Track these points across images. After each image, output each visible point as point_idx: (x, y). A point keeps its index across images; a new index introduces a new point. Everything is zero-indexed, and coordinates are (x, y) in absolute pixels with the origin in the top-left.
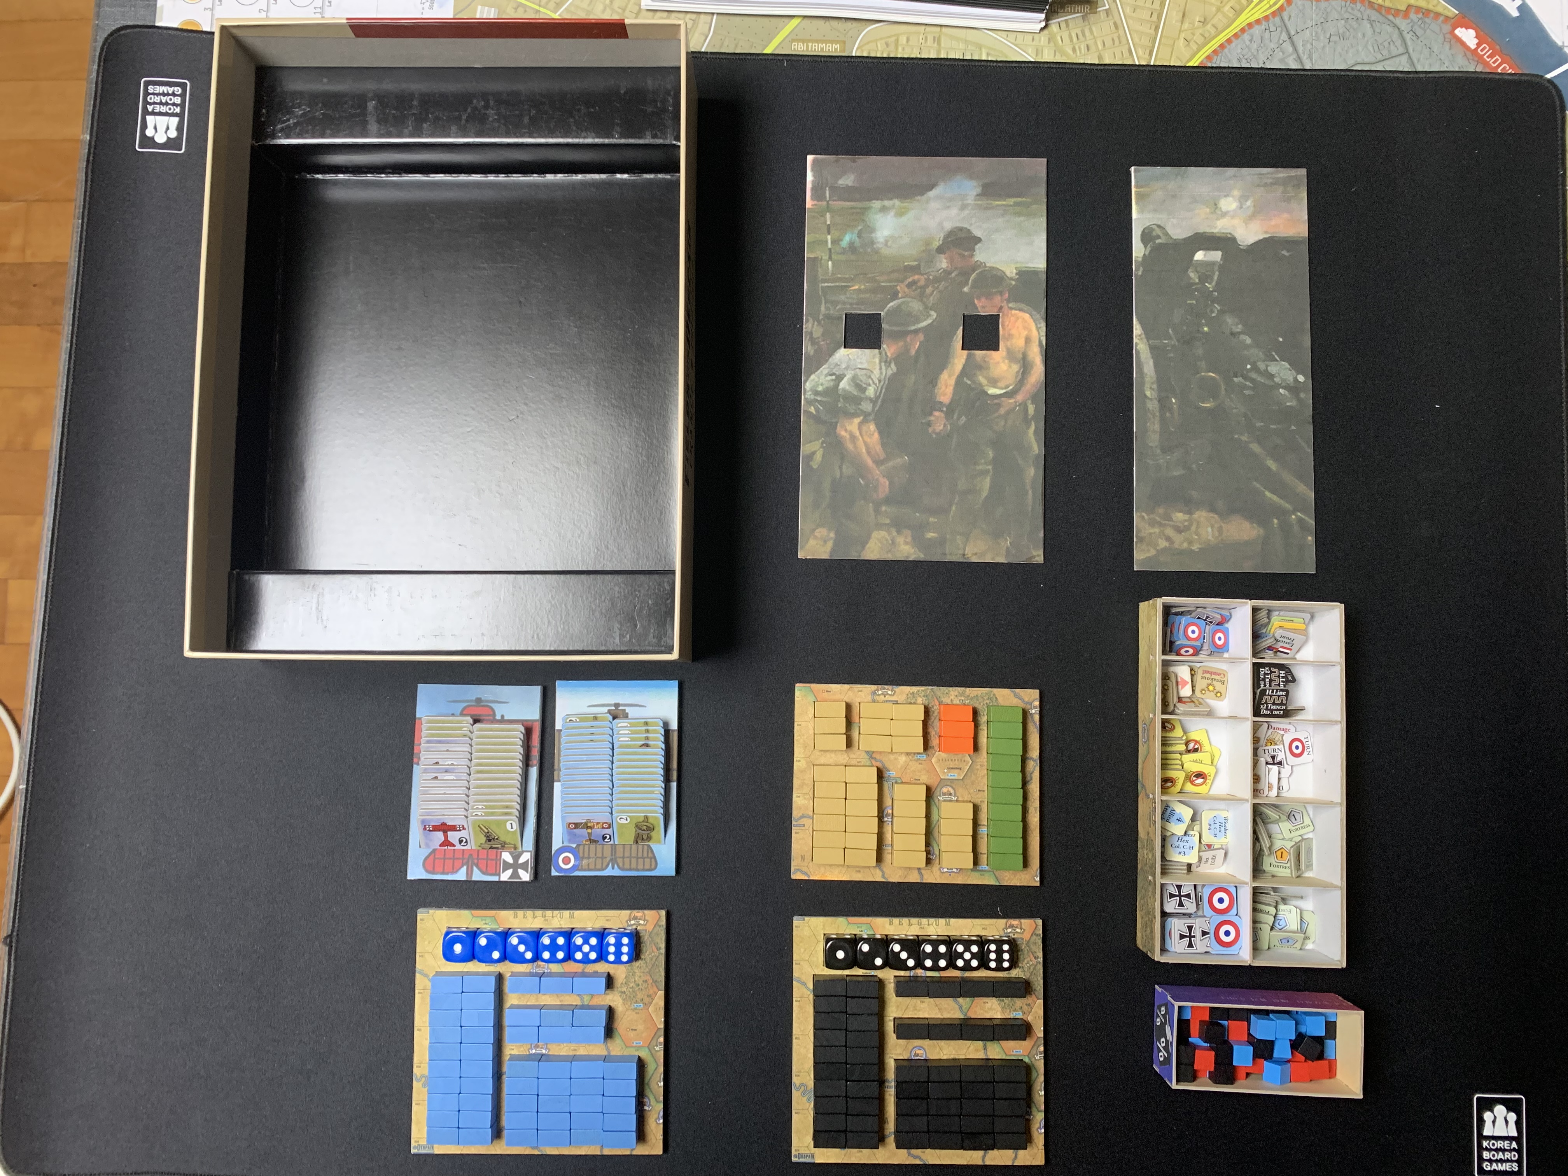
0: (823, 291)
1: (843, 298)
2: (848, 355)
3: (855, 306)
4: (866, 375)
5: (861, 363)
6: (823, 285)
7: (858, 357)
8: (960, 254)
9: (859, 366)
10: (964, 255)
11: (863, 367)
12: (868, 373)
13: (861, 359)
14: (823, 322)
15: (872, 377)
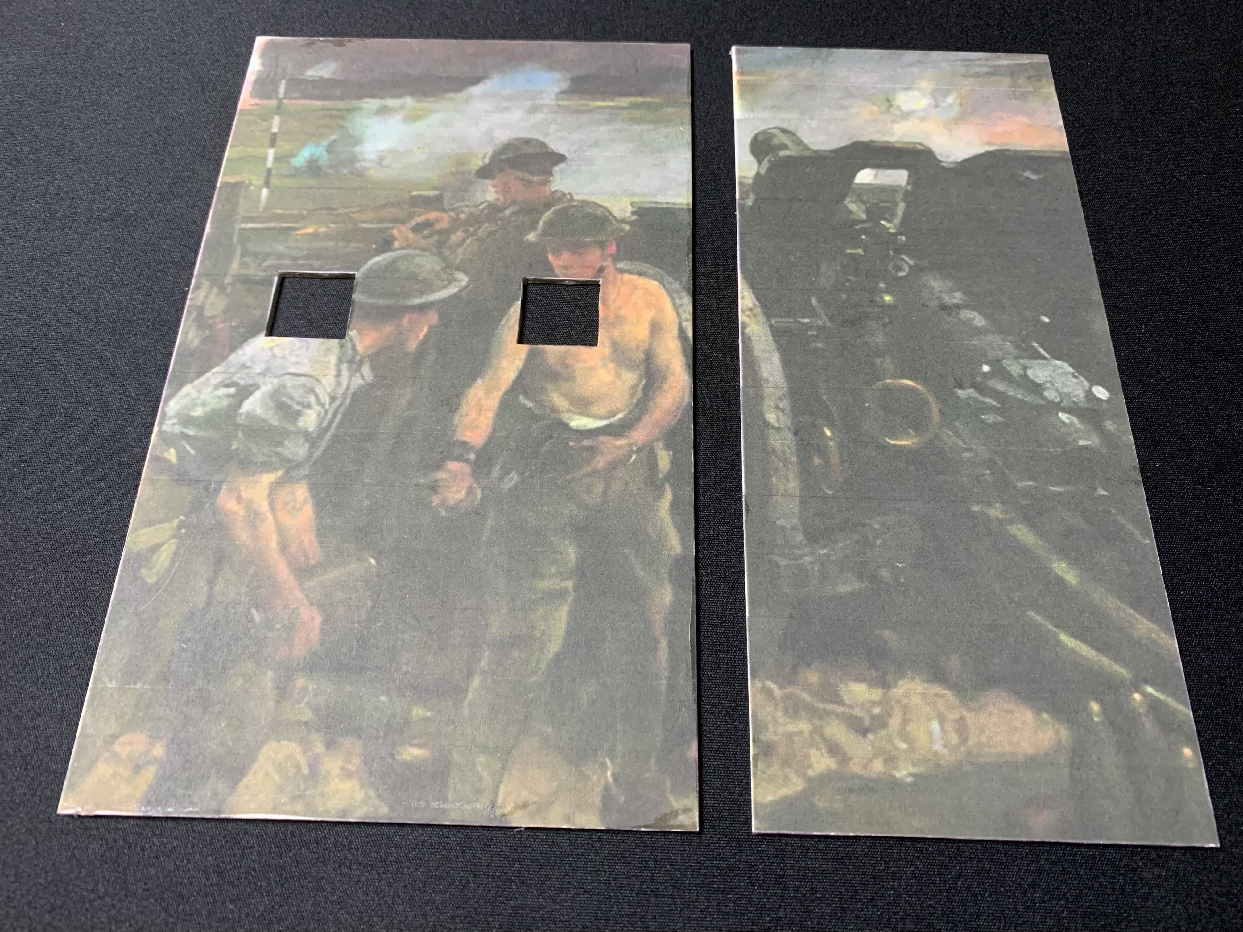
0: (240, 235)
1: (280, 248)
2: (271, 348)
3: (301, 262)
4: (304, 386)
5: (297, 363)
6: (243, 226)
7: (291, 351)
8: (523, 180)
9: (292, 370)
10: (530, 182)
11: (300, 371)
12: (309, 382)
13: (298, 356)
14: (229, 290)
15: (317, 390)
